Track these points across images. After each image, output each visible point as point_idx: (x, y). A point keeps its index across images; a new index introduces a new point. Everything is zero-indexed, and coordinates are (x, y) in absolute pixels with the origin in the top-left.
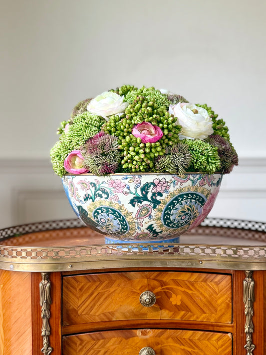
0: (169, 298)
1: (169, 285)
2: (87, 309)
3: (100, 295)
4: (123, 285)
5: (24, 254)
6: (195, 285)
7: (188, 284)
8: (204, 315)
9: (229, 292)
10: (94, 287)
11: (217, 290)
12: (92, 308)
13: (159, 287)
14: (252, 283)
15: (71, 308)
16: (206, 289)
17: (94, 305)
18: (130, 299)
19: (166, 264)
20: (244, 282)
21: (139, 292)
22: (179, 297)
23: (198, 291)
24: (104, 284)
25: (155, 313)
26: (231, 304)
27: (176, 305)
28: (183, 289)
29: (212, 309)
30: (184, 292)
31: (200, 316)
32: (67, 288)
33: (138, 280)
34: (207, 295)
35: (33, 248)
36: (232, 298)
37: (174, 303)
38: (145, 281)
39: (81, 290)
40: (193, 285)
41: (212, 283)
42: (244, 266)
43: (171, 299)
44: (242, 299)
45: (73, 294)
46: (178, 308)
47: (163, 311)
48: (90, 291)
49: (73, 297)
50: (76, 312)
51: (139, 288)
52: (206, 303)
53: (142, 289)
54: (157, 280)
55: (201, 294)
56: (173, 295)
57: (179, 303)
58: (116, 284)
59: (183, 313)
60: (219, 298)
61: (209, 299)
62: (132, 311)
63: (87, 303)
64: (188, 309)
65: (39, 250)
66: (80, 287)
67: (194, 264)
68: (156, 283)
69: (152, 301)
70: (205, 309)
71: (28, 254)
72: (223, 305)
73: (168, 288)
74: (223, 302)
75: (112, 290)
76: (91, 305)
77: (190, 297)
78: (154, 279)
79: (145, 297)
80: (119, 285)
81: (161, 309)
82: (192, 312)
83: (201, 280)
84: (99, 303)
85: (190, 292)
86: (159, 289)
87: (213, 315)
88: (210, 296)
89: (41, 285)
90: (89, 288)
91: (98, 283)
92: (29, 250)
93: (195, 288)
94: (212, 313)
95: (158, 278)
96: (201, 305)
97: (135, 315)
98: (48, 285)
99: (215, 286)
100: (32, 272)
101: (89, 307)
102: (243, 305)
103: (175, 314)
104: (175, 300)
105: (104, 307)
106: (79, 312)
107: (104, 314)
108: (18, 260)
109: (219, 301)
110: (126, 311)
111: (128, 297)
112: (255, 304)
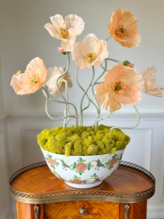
0: (92, 210)
1: (92, 205)
2: (56, 215)
3: (61, 209)
4: (71, 205)
5: (27, 196)
6: (104, 205)
7: (100, 205)
8: (107, 217)
9: (119, 209)
10: (58, 206)
11: (113, 208)
12: (58, 215)
13: (87, 205)
14: (129, 207)
15: (49, 215)
16: (108, 207)
17: (59, 213)
18: (75, 210)
19: (90, 199)
20: (125, 207)
21: (78, 207)
22: (97, 210)
23: (105, 208)
24: (63, 205)
25: (86, 216)
26: (119, 214)
27: (95, 213)
28: (98, 207)
29: (111, 216)
30: (99, 208)
31: (106, 218)
32: (46, 207)
33: (78, 203)
34: (108, 210)
35: (30, 194)
36: (120, 212)
37: (94, 212)
38: (81, 203)
39: (52, 208)
40: (102, 205)
41: (111, 205)
42: (125, 201)
43: (93, 211)
44: (124, 213)
45: (49, 210)
46: (96, 214)
47: (89, 215)
48: (57, 208)
49: (49, 211)
50: (51, 217)
51: (78, 206)
52: (108, 213)
53: (80, 207)
54: (87, 203)
55: (106, 209)
56: (94, 209)
57: (96, 212)
58: (68, 205)
59: (98, 216)
60: (114, 211)
61: (110, 211)
62: (76, 215)
63: (56, 213)
64: (100, 215)
65: (33, 195)
66: (52, 206)
67: (103, 199)
68: (86, 204)
69: (84, 213)
70: (108, 215)
71: (29, 196)
72: (116, 214)
73: (91, 206)
74: (116, 213)
75: (66, 207)
76: (57, 213)
77: (101, 210)
78: (85, 202)
79: (81, 212)
80: (69, 205)
81: (88, 214)
82: (102, 216)
83: (106, 203)
84: (61, 213)
85: (101, 208)
86: (88, 206)
87: (111, 218)
88: (110, 210)
89: (35, 208)
90: (56, 207)
91: (60, 205)
92: (29, 194)
93: (104, 207)
94: (111, 217)
95: (87, 202)
96: (106, 214)
97: (77, 217)
98: (38, 208)
99: (112, 206)
100: (31, 204)
101: (57, 214)
102: (124, 216)
103: (95, 216)
104: (95, 211)
105: (63, 214)
106: (52, 217)
107: (63, 217)
108: (24, 198)
109: (114, 213)
110: (73, 215)
111: (74, 210)
112: (130, 215)
